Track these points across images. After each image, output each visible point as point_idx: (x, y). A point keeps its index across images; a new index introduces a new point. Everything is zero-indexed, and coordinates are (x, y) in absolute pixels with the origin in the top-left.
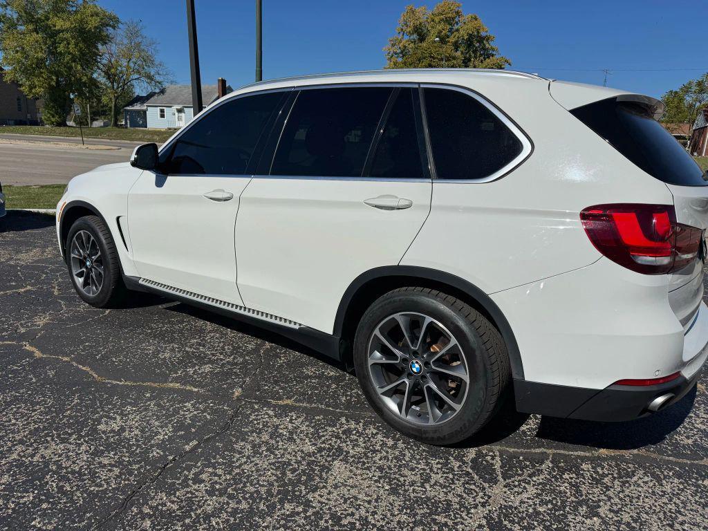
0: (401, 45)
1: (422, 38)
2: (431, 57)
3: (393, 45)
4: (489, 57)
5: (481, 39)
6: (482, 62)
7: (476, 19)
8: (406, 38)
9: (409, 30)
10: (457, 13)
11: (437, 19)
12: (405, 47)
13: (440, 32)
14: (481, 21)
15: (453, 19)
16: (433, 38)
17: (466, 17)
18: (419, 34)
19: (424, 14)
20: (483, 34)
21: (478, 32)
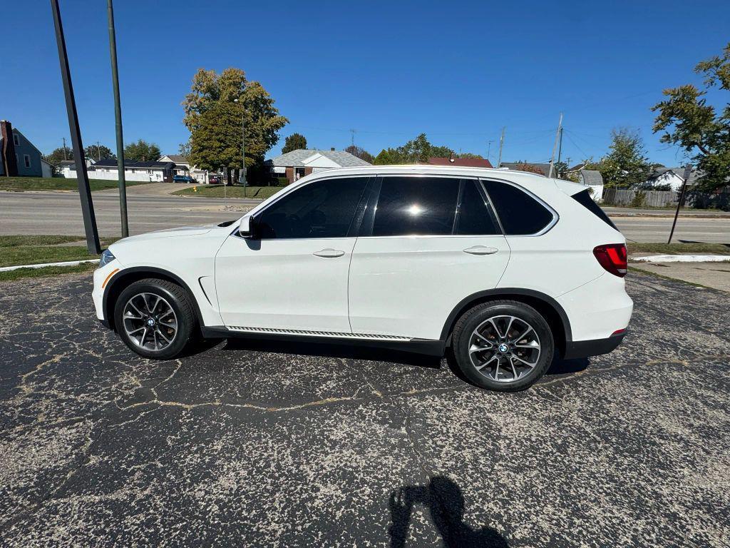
0: (197, 101)
1: (215, 96)
2: (229, 114)
3: (190, 101)
4: (273, 116)
5: (265, 102)
6: (267, 119)
7: (259, 86)
8: (201, 96)
9: (203, 89)
10: (242, 79)
11: (227, 82)
12: (201, 103)
13: (231, 93)
14: (263, 88)
15: (240, 83)
16: (225, 96)
17: (250, 82)
18: (212, 93)
19: (215, 76)
20: (266, 97)
21: (262, 96)
